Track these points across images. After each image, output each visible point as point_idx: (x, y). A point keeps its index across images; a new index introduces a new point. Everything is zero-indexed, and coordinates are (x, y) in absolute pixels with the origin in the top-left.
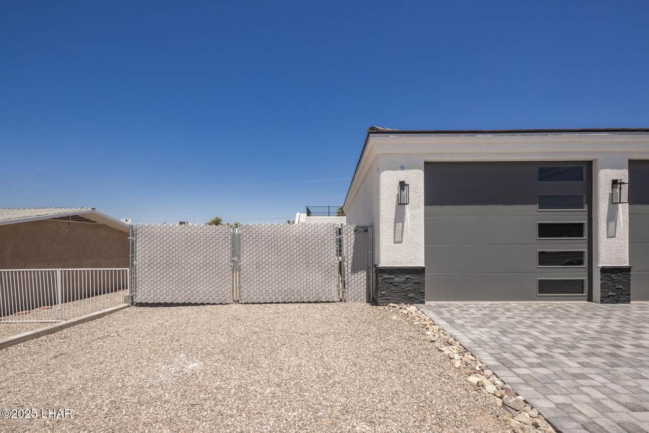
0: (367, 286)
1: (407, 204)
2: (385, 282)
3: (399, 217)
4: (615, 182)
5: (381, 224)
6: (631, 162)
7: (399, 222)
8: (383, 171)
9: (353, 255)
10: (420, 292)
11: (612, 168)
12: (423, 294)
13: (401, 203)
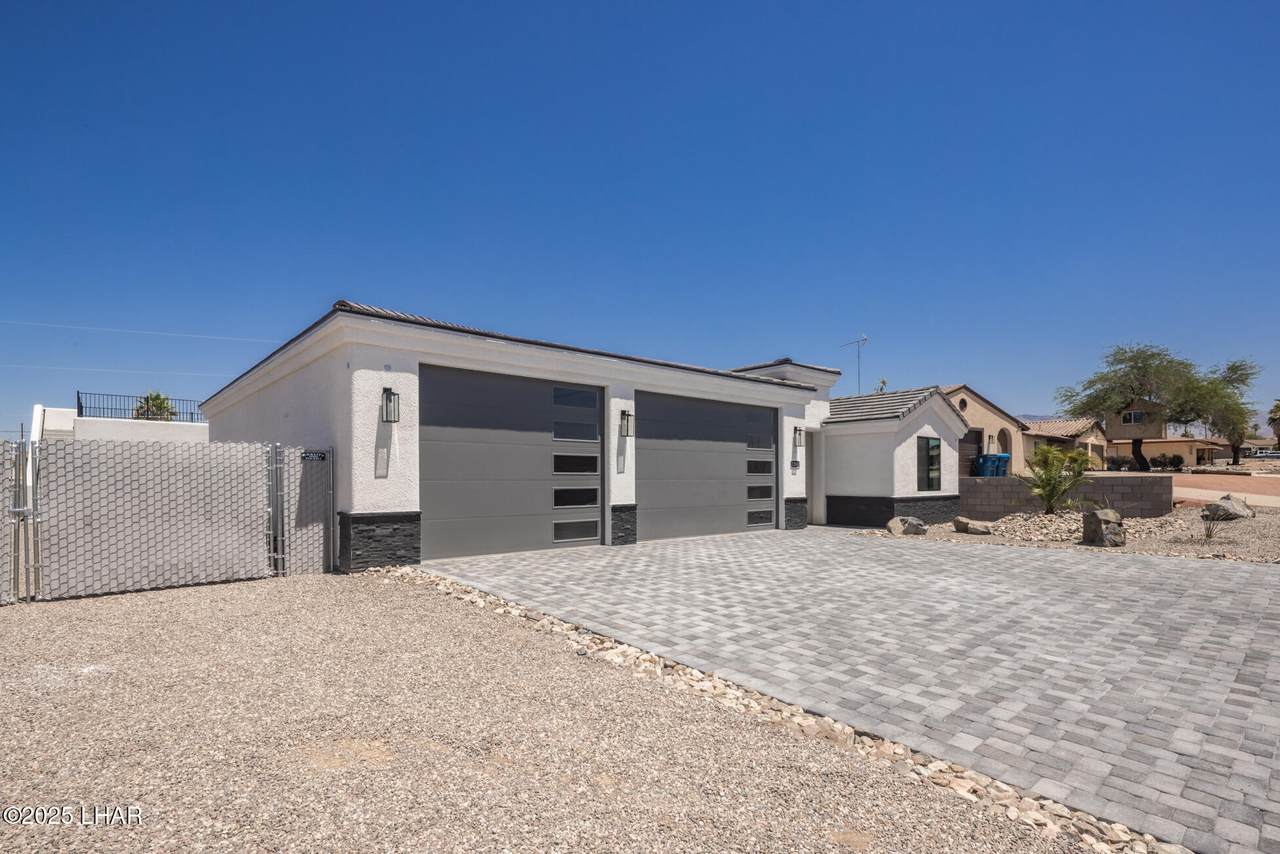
0: (324, 547)
1: (395, 422)
2: (364, 537)
3: (383, 441)
4: (624, 413)
5: (354, 450)
6: (638, 393)
7: (383, 447)
8: (357, 369)
9: (300, 498)
10: (414, 548)
11: (621, 398)
12: (417, 550)
13: (387, 420)
